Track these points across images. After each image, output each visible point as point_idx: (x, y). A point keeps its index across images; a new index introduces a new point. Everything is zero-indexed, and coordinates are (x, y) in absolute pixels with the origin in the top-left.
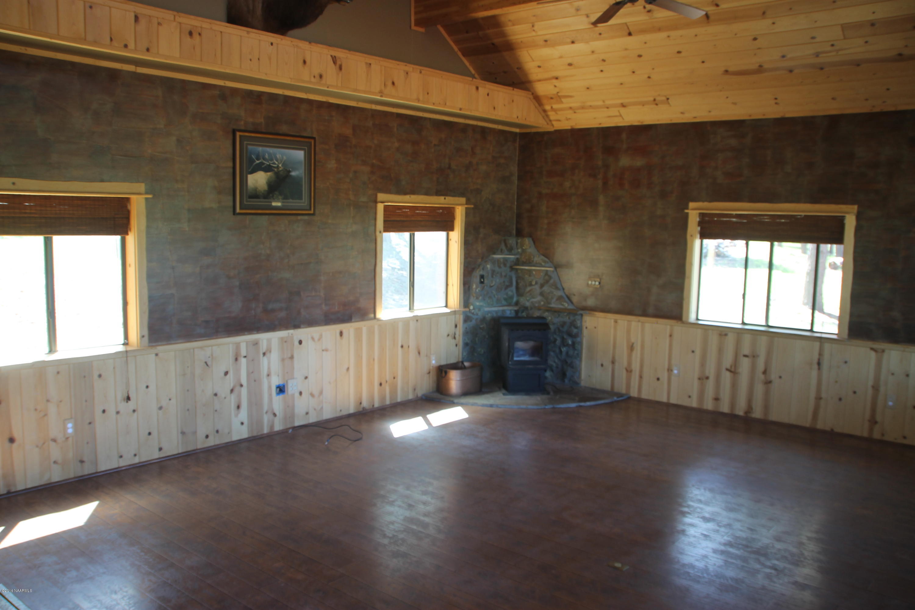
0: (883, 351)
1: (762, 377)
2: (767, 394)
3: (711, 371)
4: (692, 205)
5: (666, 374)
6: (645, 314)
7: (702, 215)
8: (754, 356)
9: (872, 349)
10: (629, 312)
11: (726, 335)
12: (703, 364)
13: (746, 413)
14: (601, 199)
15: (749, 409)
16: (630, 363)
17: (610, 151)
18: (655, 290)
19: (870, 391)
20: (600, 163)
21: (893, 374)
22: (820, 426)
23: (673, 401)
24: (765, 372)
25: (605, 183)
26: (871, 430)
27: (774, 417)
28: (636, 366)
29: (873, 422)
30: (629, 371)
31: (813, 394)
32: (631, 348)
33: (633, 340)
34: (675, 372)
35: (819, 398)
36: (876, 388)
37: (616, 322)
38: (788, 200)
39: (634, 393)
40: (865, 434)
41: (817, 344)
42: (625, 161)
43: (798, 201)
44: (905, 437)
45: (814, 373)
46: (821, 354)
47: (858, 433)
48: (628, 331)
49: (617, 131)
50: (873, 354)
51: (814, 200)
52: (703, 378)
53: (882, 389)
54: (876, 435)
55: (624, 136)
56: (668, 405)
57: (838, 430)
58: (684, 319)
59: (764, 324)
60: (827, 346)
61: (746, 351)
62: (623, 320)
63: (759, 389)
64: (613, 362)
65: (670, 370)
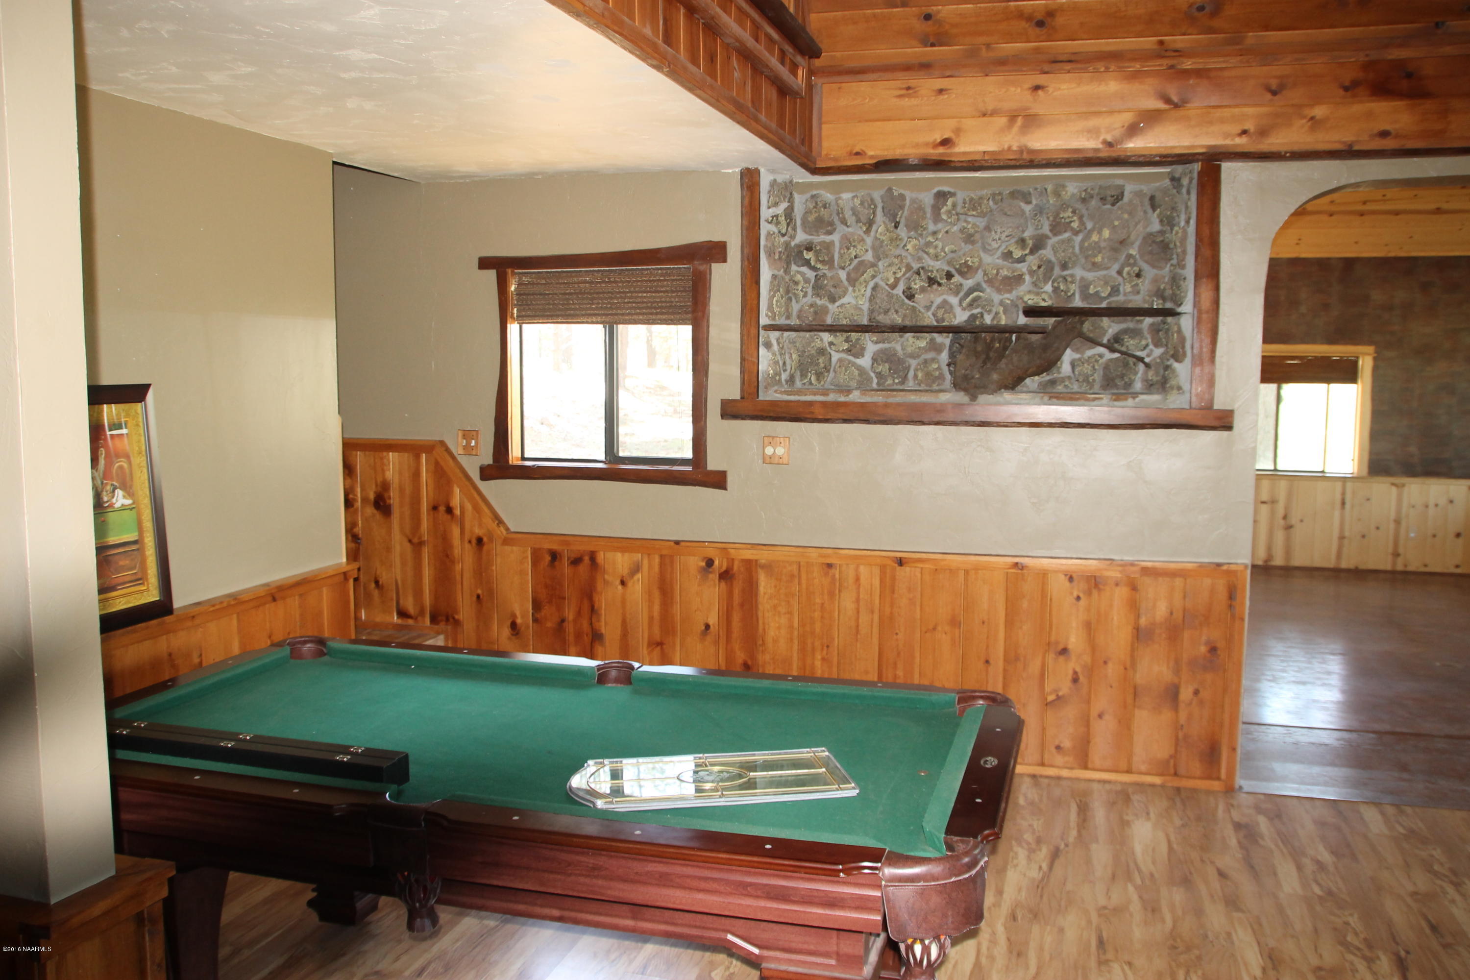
0: (1403, 485)
1: (1282, 522)
2: (1288, 540)
8: (1273, 502)
9: (1393, 484)
13: (1266, 561)
15: (1270, 557)
19: (1392, 526)
21: (1413, 507)
22: (1344, 565)
24: (1285, 517)
26: (1394, 563)
27: (1297, 562)
29: (1396, 555)
31: (1336, 533)
35: (1342, 538)
36: (1398, 522)
38: (1303, 341)
40: (1389, 567)
41: (1339, 485)
43: (1313, 341)
44: (1426, 566)
45: (1337, 513)
46: (1343, 494)
47: (1381, 567)
50: (1394, 489)
51: (1331, 341)
53: (1404, 524)
54: (1400, 567)
57: (1362, 567)
59: (1272, 468)
60: (1349, 485)
61: (1264, 498)
63: (1280, 536)
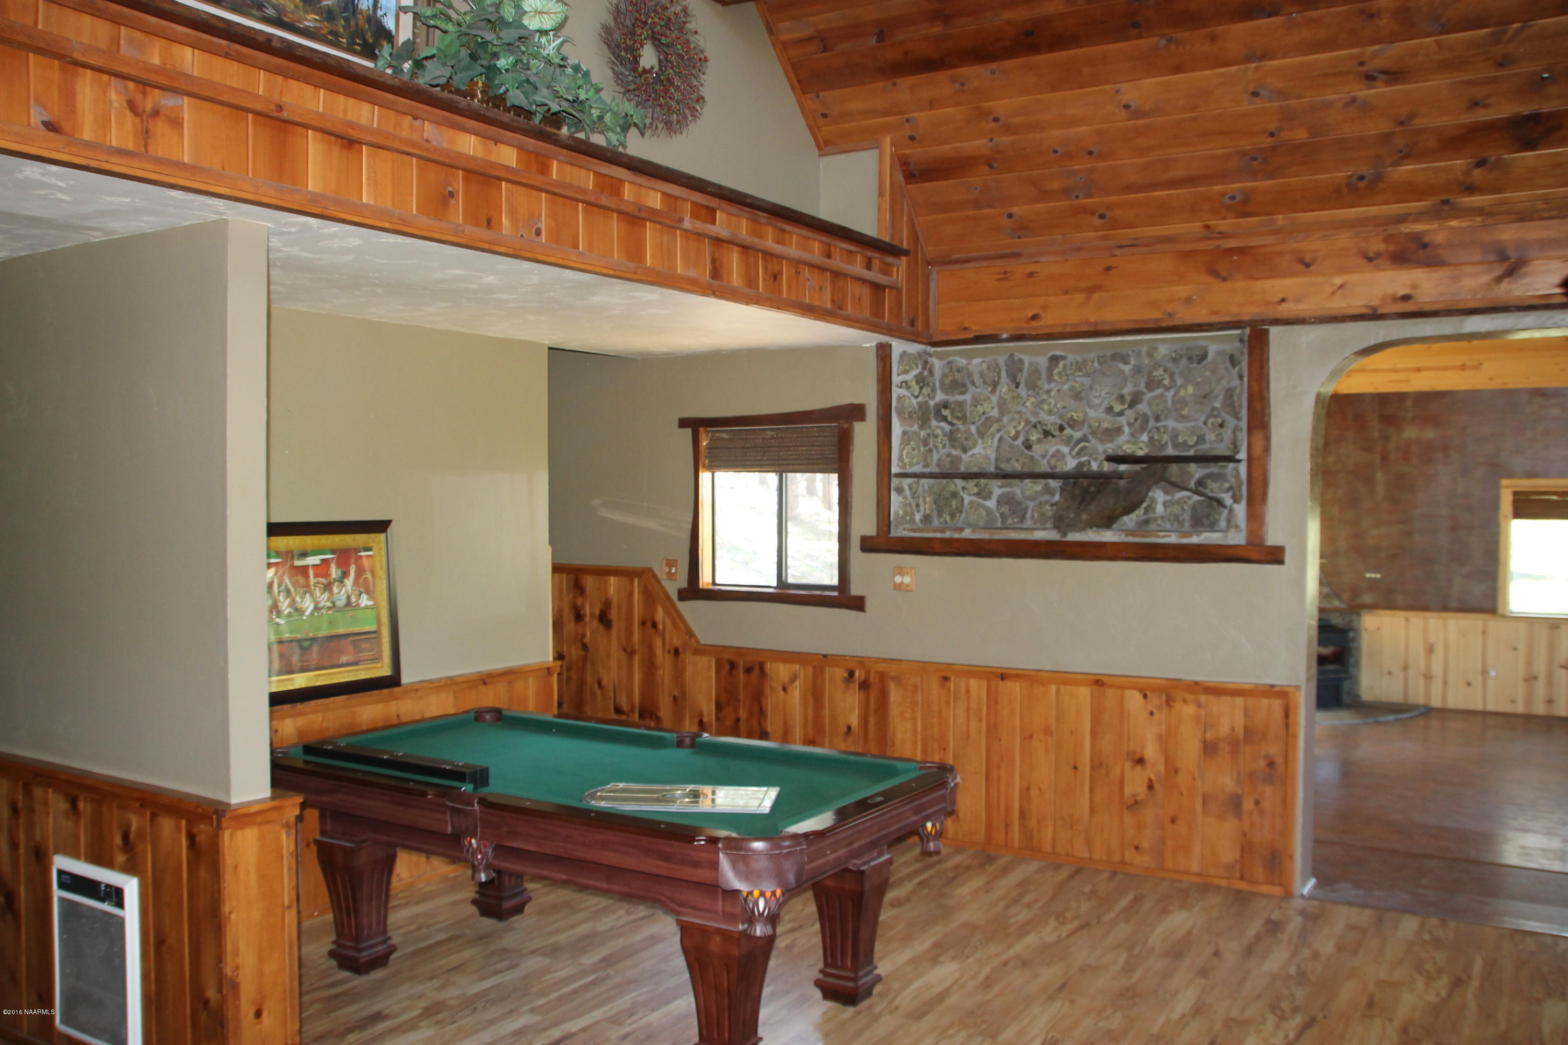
3: (1540, 668)
4: (1504, 482)
5: (1479, 678)
6: (1445, 608)
7: (1515, 493)
10: (1424, 608)
11: (1558, 627)
12: (1529, 663)
14: (1380, 477)
16: (1428, 666)
17: (1389, 420)
18: (1457, 580)
20: (1376, 434)
23: (1491, 707)
25: (1384, 458)
28: (1437, 669)
30: (1428, 677)
32: (1430, 649)
33: (1432, 639)
34: (1493, 674)
37: (1407, 620)
39: (1436, 703)
42: (1410, 433)
48: (1425, 630)
49: (1400, 397)
52: (1530, 679)
55: (1409, 403)
56: (1485, 714)
58: (1500, 610)
62: (1417, 619)
64: (1405, 668)
65: (1485, 672)
